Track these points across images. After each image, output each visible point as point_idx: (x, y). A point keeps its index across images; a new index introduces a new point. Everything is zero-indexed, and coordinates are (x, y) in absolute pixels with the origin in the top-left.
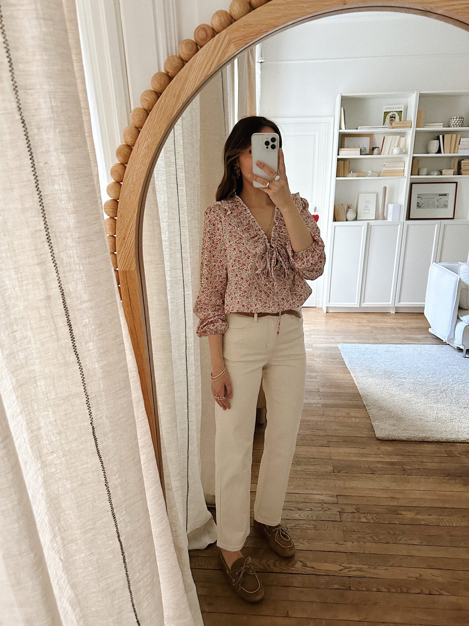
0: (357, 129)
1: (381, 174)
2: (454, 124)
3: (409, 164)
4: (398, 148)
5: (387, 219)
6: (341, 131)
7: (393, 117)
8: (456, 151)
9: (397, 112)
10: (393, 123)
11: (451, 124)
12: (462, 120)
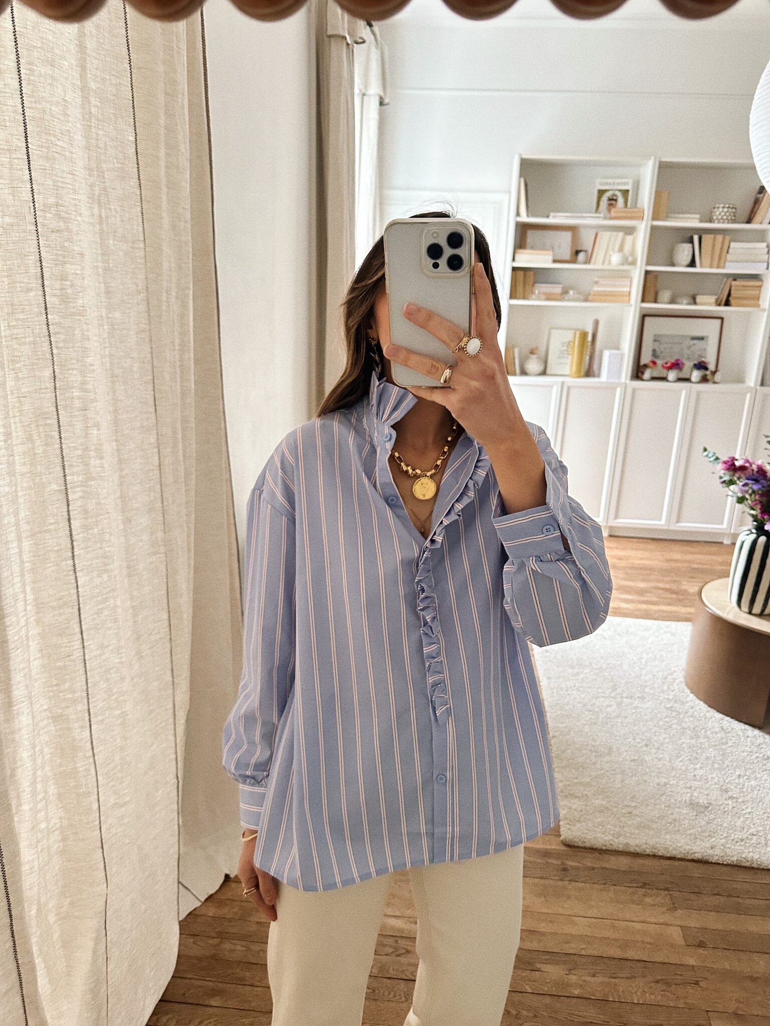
0: (548, 217)
1: (590, 298)
2: (720, 217)
3: (639, 282)
4: (621, 254)
5: (599, 376)
6: (519, 219)
7: (612, 200)
8: (722, 264)
9: (620, 190)
10: (613, 210)
11: (715, 218)
12: (734, 210)
